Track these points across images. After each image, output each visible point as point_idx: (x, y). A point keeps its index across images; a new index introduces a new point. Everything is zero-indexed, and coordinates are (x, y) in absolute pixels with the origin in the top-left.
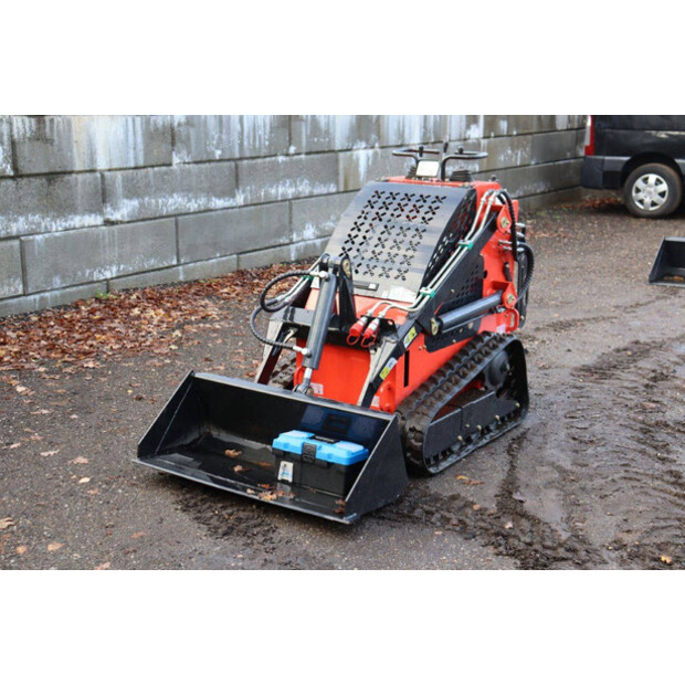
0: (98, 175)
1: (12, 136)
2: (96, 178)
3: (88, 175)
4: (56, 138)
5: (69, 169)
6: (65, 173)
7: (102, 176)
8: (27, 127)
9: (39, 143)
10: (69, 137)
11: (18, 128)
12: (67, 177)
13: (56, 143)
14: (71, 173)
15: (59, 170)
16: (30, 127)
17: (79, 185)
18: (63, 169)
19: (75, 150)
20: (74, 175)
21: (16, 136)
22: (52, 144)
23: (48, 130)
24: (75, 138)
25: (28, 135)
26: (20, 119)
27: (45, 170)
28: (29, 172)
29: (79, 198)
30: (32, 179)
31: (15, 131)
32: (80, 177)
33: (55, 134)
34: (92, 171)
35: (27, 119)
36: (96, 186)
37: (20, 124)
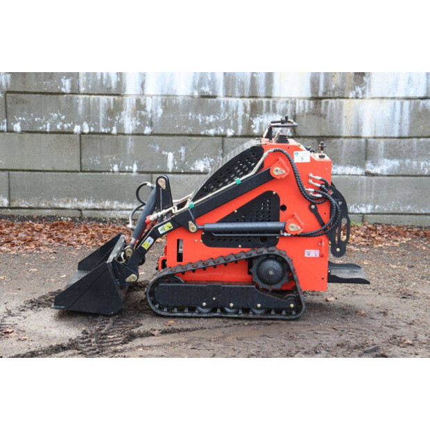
0: (363, 140)
1: (295, 111)
2: (360, 142)
3: (353, 140)
4: (328, 114)
5: (337, 134)
6: (333, 137)
7: (367, 141)
8: (306, 107)
9: (314, 117)
10: (340, 114)
11: (299, 107)
12: (334, 140)
13: (328, 117)
14: (339, 137)
15: (328, 135)
16: (309, 107)
17: (344, 146)
18: (332, 134)
19: (344, 123)
20: (341, 139)
21: (297, 112)
22: (325, 118)
23: (322, 108)
24: (344, 113)
25: (307, 111)
26: (301, 101)
27: (318, 134)
28: (303, 134)
29: (343, 154)
30: (306, 139)
31: (297, 109)
32: (346, 141)
33: (329, 111)
34: (359, 137)
35: (307, 101)
36: (359, 148)
37: (301, 104)
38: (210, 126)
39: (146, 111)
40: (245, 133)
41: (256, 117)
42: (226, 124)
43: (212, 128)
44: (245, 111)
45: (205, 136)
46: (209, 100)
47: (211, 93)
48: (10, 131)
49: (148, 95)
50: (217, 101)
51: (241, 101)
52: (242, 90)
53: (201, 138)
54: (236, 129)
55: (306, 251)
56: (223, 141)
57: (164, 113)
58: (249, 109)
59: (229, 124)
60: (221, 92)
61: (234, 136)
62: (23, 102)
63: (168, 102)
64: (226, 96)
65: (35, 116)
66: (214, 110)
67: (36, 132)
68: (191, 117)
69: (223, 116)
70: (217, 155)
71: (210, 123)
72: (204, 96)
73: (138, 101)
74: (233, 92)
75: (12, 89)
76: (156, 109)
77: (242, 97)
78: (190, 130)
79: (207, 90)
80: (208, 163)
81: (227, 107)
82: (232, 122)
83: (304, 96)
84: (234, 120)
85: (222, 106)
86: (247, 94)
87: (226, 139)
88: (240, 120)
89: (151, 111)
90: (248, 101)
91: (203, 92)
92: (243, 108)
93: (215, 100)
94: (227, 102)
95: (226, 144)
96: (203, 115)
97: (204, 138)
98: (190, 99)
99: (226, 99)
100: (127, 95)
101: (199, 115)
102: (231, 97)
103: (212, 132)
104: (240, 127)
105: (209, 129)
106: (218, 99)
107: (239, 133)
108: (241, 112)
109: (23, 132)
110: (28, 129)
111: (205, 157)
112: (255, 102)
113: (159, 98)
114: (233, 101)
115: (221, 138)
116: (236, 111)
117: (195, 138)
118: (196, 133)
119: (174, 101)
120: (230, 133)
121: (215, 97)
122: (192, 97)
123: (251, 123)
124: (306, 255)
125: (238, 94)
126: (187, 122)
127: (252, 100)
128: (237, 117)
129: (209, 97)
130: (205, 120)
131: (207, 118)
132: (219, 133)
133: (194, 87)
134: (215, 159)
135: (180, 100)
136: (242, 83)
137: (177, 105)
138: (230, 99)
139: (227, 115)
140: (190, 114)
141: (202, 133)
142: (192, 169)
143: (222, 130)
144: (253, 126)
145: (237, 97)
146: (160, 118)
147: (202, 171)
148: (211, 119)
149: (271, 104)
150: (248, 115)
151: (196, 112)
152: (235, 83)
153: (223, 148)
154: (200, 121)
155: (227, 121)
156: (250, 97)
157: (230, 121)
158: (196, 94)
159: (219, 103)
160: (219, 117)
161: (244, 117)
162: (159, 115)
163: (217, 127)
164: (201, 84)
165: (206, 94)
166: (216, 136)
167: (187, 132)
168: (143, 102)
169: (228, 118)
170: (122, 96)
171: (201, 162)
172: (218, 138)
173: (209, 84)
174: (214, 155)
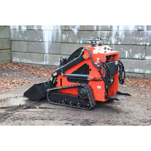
38: (141, 41)
39: (119, 36)
42: (147, 41)
43: (142, 42)
45: (139, 45)
46: (141, 32)
47: (141, 29)
48: (80, 43)
49: (120, 30)
50: (144, 32)
53: (137, 46)
55: (98, 86)
56: (145, 47)
57: (125, 37)
59: (148, 41)
60: (145, 29)
61: (150, 45)
62: (83, 33)
63: (126, 33)
64: (147, 30)
65: (86, 38)
66: (142, 35)
67: (86, 43)
68: (134, 38)
69: (146, 38)
70: (143, 52)
71: (141, 40)
73: (117, 32)
75: (80, 30)
76: (122, 35)
78: (133, 43)
80: (140, 55)
81: (147, 34)
82: (149, 40)
84: (149, 39)
85: (145, 34)
87: (146, 46)
89: (121, 36)
91: (139, 29)
94: (147, 32)
95: (147, 48)
96: (138, 37)
97: (139, 46)
98: (134, 31)
99: (147, 31)
100: (113, 31)
101: (137, 37)
102: (149, 30)
103: (141, 44)
105: (140, 43)
106: (144, 31)
109: (83, 43)
110: (84, 43)
111: (138, 53)
113: (124, 31)
115: (145, 46)
117: (135, 46)
118: (136, 44)
119: (128, 32)
120: (148, 44)
121: (143, 30)
122: (135, 31)
124: (98, 88)
126: (133, 40)
129: (141, 30)
130: (139, 39)
131: (140, 38)
132: (144, 44)
133: (136, 27)
134: (142, 54)
135: (131, 32)
137: (129, 34)
138: (148, 31)
139: (147, 37)
140: (134, 37)
141: (138, 44)
142: (134, 57)
143: (145, 43)
146: (124, 39)
147: (137, 58)
148: (141, 39)
151: (136, 36)
153: (145, 50)
154: (137, 39)
155: (147, 40)
157: (148, 40)
158: (136, 29)
159: (144, 33)
160: (144, 38)
162: (123, 38)
163: (143, 42)
165: (140, 30)
166: (143, 45)
167: (133, 44)
168: (118, 33)
169: (147, 38)
170: (112, 31)
171: (137, 55)
172: (143, 46)
174: (142, 52)
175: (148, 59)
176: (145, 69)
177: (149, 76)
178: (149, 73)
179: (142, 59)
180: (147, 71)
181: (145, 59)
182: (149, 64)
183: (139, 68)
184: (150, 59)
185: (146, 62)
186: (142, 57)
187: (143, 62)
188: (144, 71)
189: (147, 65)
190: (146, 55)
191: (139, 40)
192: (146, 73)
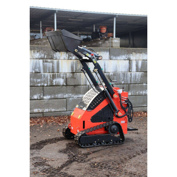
0: (87, 86)
1: (66, 77)
2: (87, 87)
3: (84, 86)
4: (77, 78)
5: (80, 84)
6: (79, 85)
7: (88, 86)
8: (70, 75)
9: (72, 79)
10: (80, 78)
11: (68, 76)
12: (79, 86)
13: (77, 79)
14: (80, 85)
15: (77, 84)
16: (71, 75)
17: (82, 88)
18: (78, 84)
19: (81, 80)
20: (81, 86)
21: (67, 77)
22: (76, 79)
23: (75, 76)
24: (82, 77)
25: (70, 77)
26: (68, 74)
27: (74, 84)
28: (69, 85)
29: (82, 91)
30: (70, 86)
31: (67, 76)
32: (82, 86)
33: (77, 77)
34: (86, 85)
35: (70, 74)
36: (86, 88)
37: (68, 75)
38: (39, 83)
40: (51, 85)
41: (54, 79)
42: (44, 82)
43: (40, 83)
44: (50, 77)
45: (37, 86)
46: (38, 74)
47: (39, 71)
50: (41, 74)
51: (49, 74)
52: (49, 70)
53: (35, 87)
54: (47, 83)
58: (51, 76)
59: (45, 82)
60: (42, 71)
61: (47, 86)
64: (44, 72)
66: (40, 77)
68: (32, 80)
69: (43, 79)
71: (39, 82)
72: (36, 73)
74: (46, 71)
77: (49, 73)
78: (32, 84)
79: (37, 70)
80: (38, 96)
81: (44, 76)
82: (46, 81)
83: (69, 72)
84: (47, 80)
85: (43, 76)
86: (51, 72)
87: (44, 87)
88: (49, 80)
90: (51, 74)
92: (50, 76)
93: (40, 74)
94: (44, 74)
95: (44, 89)
96: (36, 79)
98: (31, 73)
99: (44, 73)
102: (45, 72)
103: (39, 85)
104: (49, 83)
105: (38, 84)
107: (49, 85)
108: (49, 78)
111: (37, 94)
112: (53, 74)
114: (46, 74)
116: (48, 77)
117: (33, 87)
118: (34, 85)
120: (45, 85)
121: (40, 73)
122: (32, 73)
123: (52, 81)
125: (48, 72)
127: (53, 73)
128: (48, 79)
129: (38, 73)
131: (38, 80)
132: (42, 85)
133: (33, 69)
136: (49, 68)
138: (45, 73)
139: (44, 79)
140: (32, 79)
141: (36, 85)
142: (33, 98)
143: (43, 84)
144: (53, 82)
145: (47, 73)
147: (36, 99)
148: (39, 80)
149: (59, 75)
150: (51, 79)
151: (34, 78)
152: (47, 68)
154: (35, 81)
155: (45, 81)
156: (52, 72)
158: (34, 72)
160: (42, 79)
161: (50, 79)
163: (41, 83)
164: (35, 68)
165: (37, 72)
166: (41, 86)
169: (45, 80)
171: (36, 96)
172: (41, 87)
173: (38, 68)
174: (40, 93)
175: (46, 98)
176: (44, 108)
177: (47, 114)
178: (47, 111)
179: (40, 99)
180: (46, 109)
181: (43, 99)
182: (47, 103)
183: (38, 107)
184: (48, 98)
185: (44, 102)
186: (41, 97)
187: (41, 101)
188: (43, 110)
189: (45, 104)
190: (43, 95)
191: (36, 81)
192: (45, 111)
